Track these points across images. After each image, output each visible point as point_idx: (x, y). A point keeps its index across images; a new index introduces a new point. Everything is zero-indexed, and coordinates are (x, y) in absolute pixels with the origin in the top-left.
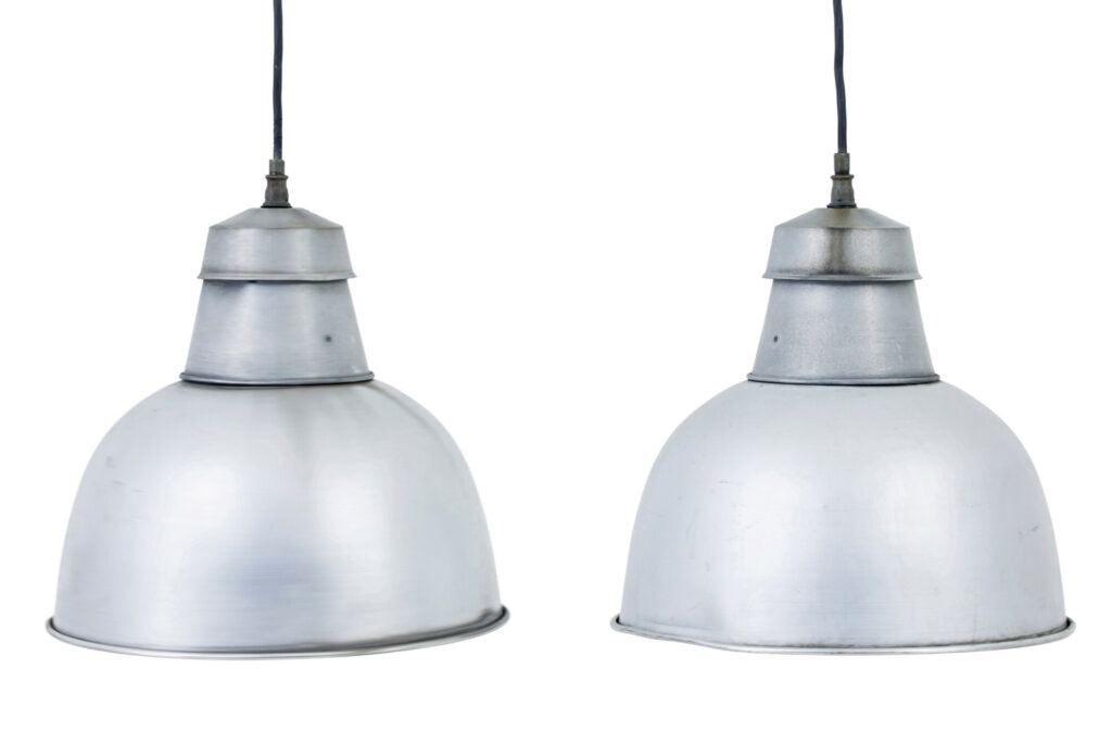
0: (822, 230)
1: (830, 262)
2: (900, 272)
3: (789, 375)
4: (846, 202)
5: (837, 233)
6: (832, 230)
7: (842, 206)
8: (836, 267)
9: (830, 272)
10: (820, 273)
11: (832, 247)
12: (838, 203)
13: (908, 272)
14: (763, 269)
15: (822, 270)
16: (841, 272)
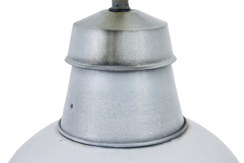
0: (101, 32)
1: (106, 56)
2: (159, 61)
3: (79, 135)
4: (123, 7)
5: (112, 34)
6: (109, 32)
7: (119, 10)
8: (111, 60)
9: (106, 64)
10: (100, 64)
11: (108, 45)
12: (116, 8)
13: (165, 59)
14: (66, 54)
15: (101, 62)
16: (115, 64)
